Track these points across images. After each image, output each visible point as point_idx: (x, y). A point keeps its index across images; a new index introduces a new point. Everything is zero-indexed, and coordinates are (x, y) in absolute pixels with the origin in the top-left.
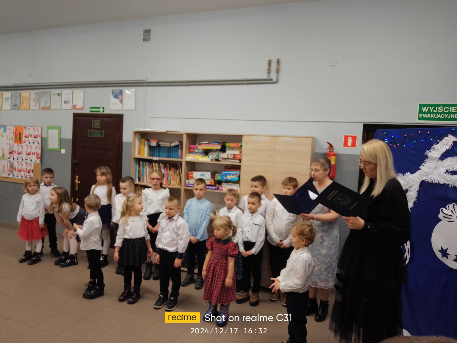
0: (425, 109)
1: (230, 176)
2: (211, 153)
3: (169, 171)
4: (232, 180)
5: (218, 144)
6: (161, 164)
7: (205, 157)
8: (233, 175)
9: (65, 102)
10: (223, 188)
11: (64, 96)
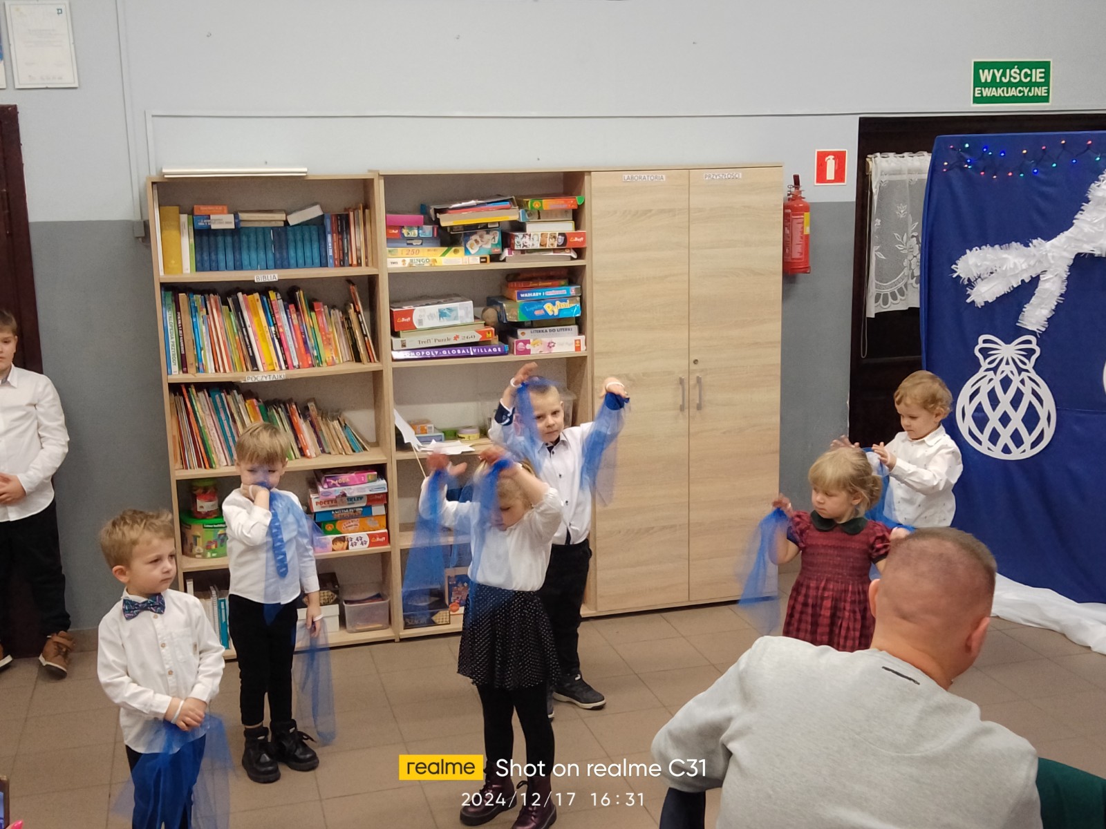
0: (986, 76)
1: (554, 304)
2: (474, 237)
3: (307, 318)
4: (563, 315)
5: (507, 204)
6: (272, 295)
7: (456, 251)
8: (563, 299)
10: (528, 346)
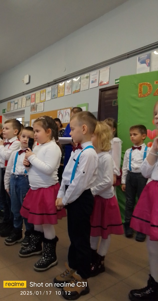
9: (93, 82)
11: (91, 77)
